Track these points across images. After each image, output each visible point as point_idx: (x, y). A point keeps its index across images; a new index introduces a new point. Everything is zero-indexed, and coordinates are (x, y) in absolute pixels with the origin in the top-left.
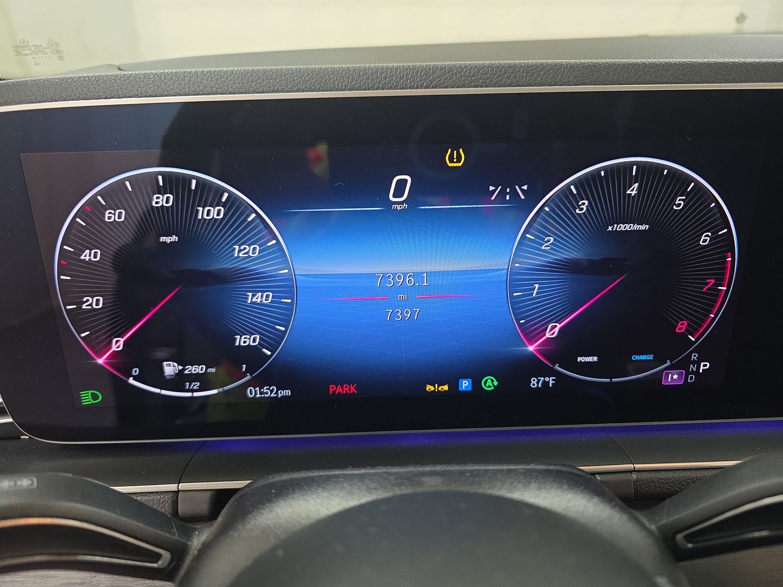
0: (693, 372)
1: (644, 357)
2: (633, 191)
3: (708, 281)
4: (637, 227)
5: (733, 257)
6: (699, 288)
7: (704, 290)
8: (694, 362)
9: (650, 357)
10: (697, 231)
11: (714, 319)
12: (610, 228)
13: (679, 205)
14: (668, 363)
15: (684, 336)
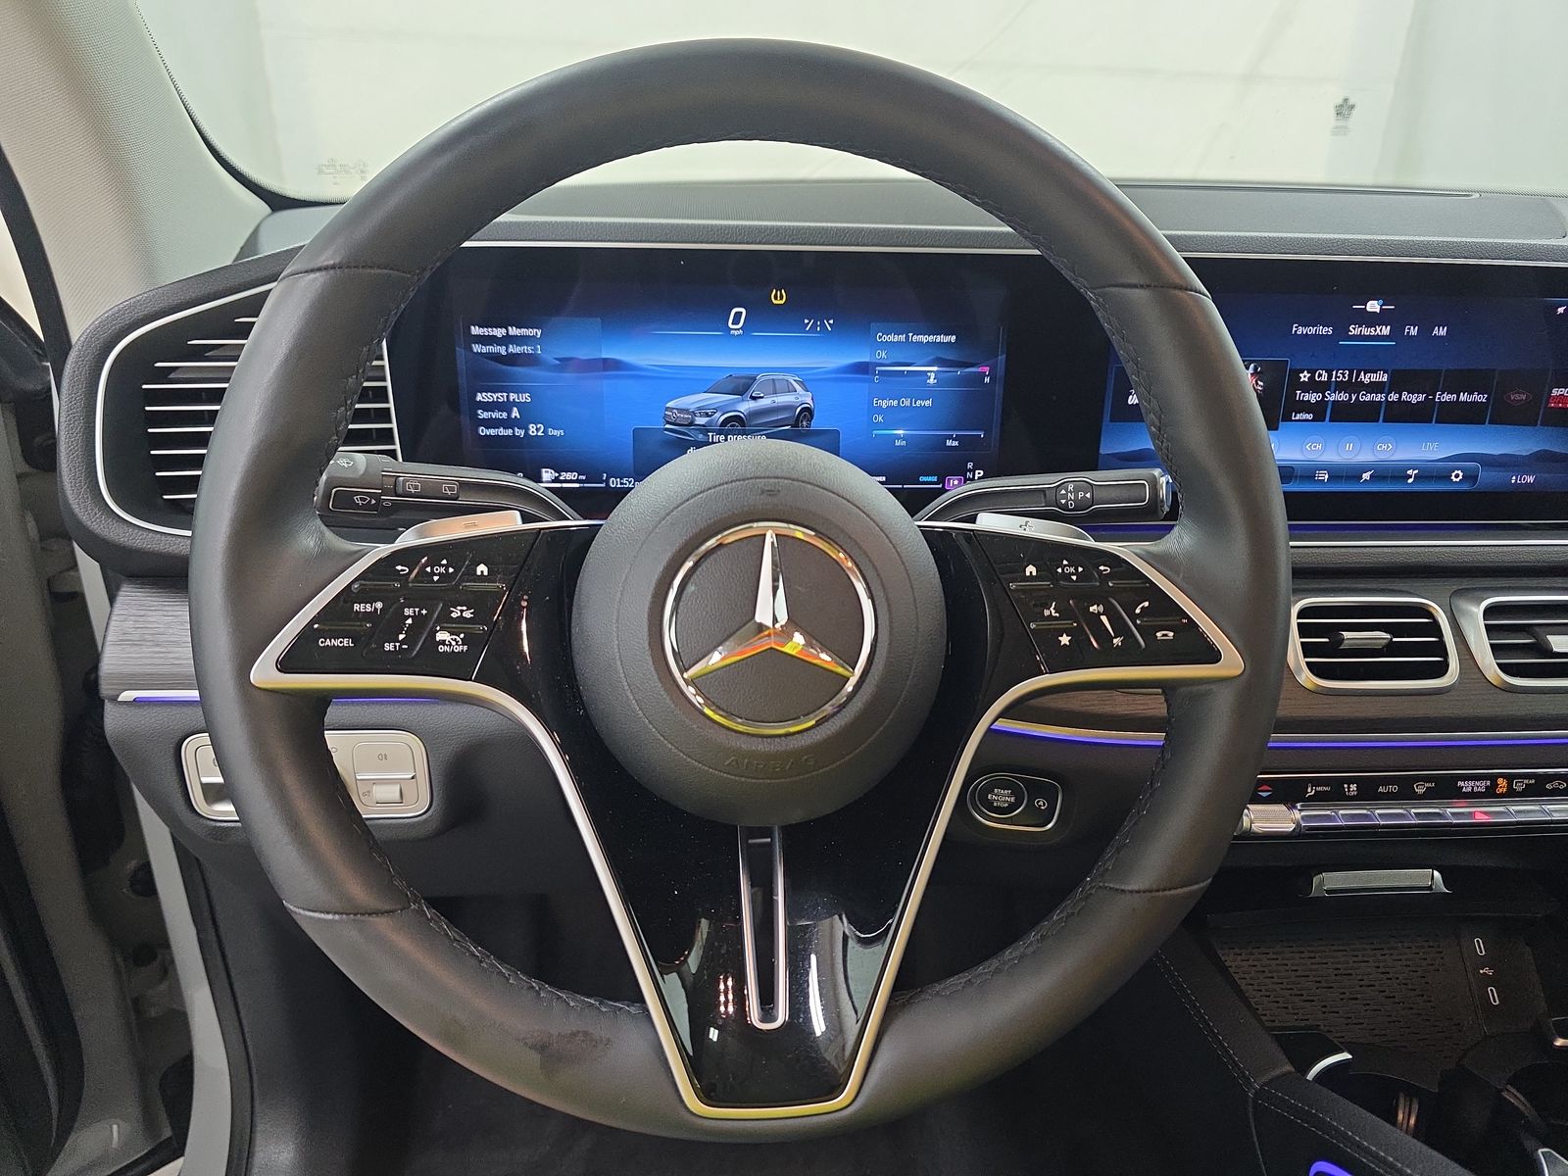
8: (970, 471)
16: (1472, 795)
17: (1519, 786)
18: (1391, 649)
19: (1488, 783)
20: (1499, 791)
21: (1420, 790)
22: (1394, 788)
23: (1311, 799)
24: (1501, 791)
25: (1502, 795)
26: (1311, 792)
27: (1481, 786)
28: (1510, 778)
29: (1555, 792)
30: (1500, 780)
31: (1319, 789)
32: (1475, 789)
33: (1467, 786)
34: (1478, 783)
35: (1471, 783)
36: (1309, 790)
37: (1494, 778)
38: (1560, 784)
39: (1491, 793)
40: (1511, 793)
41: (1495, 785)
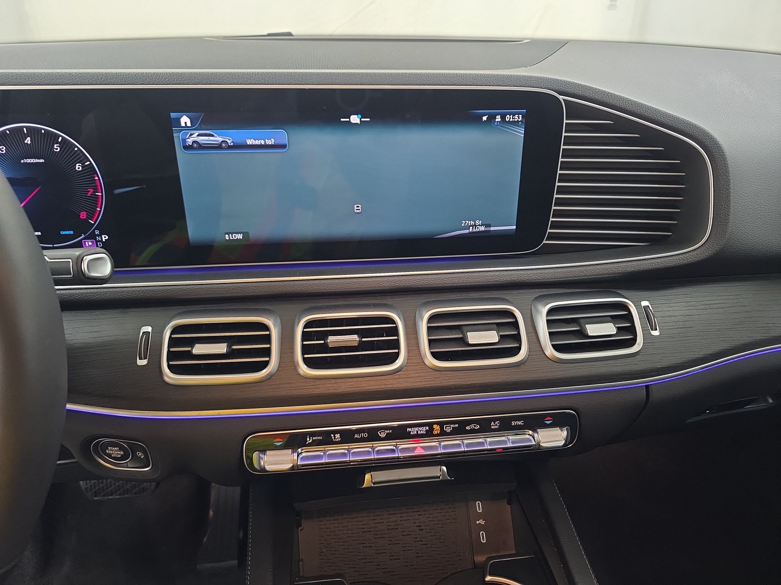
0: (99, 241)
1: (68, 233)
2: (28, 140)
3: (88, 190)
4: (37, 161)
5: (98, 177)
6: (86, 194)
7: (89, 195)
8: (98, 235)
9: (72, 232)
10: (73, 163)
11: (100, 211)
12: (22, 161)
13: (57, 149)
14: (83, 236)
15: (86, 221)
16: (418, 436)
17: (448, 429)
18: (362, 346)
19: (427, 428)
20: (435, 432)
21: (383, 435)
22: (365, 435)
23: (310, 445)
24: (436, 433)
25: (437, 435)
26: (309, 440)
27: (423, 430)
28: (441, 424)
29: (473, 431)
30: (435, 426)
31: (314, 438)
32: (419, 433)
33: (413, 431)
34: (421, 429)
35: (416, 429)
36: (308, 439)
37: (430, 425)
38: (475, 426)
39: (429, 434)
40: (443, 433)
41: (431, 429)
